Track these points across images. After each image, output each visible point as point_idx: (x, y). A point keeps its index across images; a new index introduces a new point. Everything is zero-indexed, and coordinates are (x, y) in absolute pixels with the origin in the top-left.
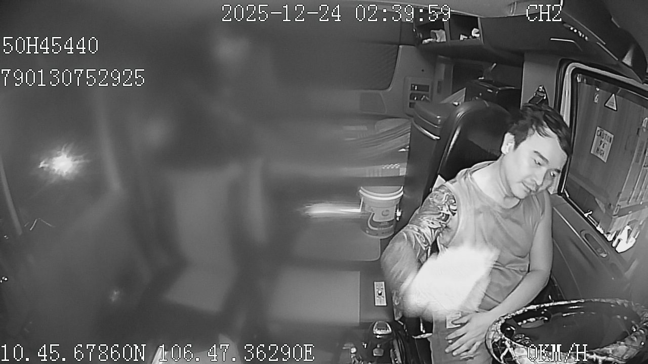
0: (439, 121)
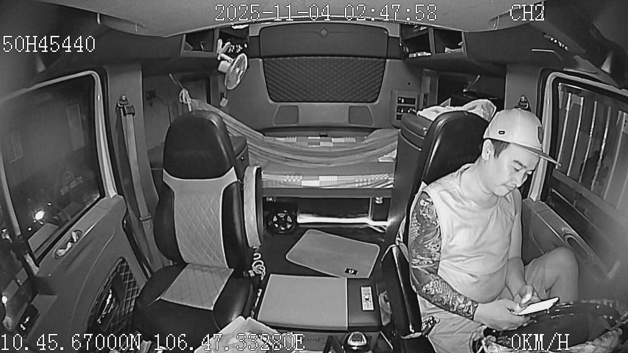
0: (425, 133)
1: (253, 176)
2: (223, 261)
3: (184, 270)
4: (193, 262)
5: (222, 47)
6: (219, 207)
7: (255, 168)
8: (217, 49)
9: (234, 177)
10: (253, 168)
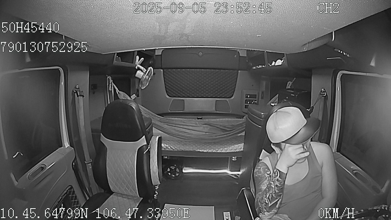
0: (263, 116)
1: (156, 142)
2: (136, 193)
3: (111, 196)
4: (117, 192)
5: (139, 61)
6: (135, 159)
7: (158, 137)
8: (135, 62)
9: (145, 142)
10: (157, 137)
